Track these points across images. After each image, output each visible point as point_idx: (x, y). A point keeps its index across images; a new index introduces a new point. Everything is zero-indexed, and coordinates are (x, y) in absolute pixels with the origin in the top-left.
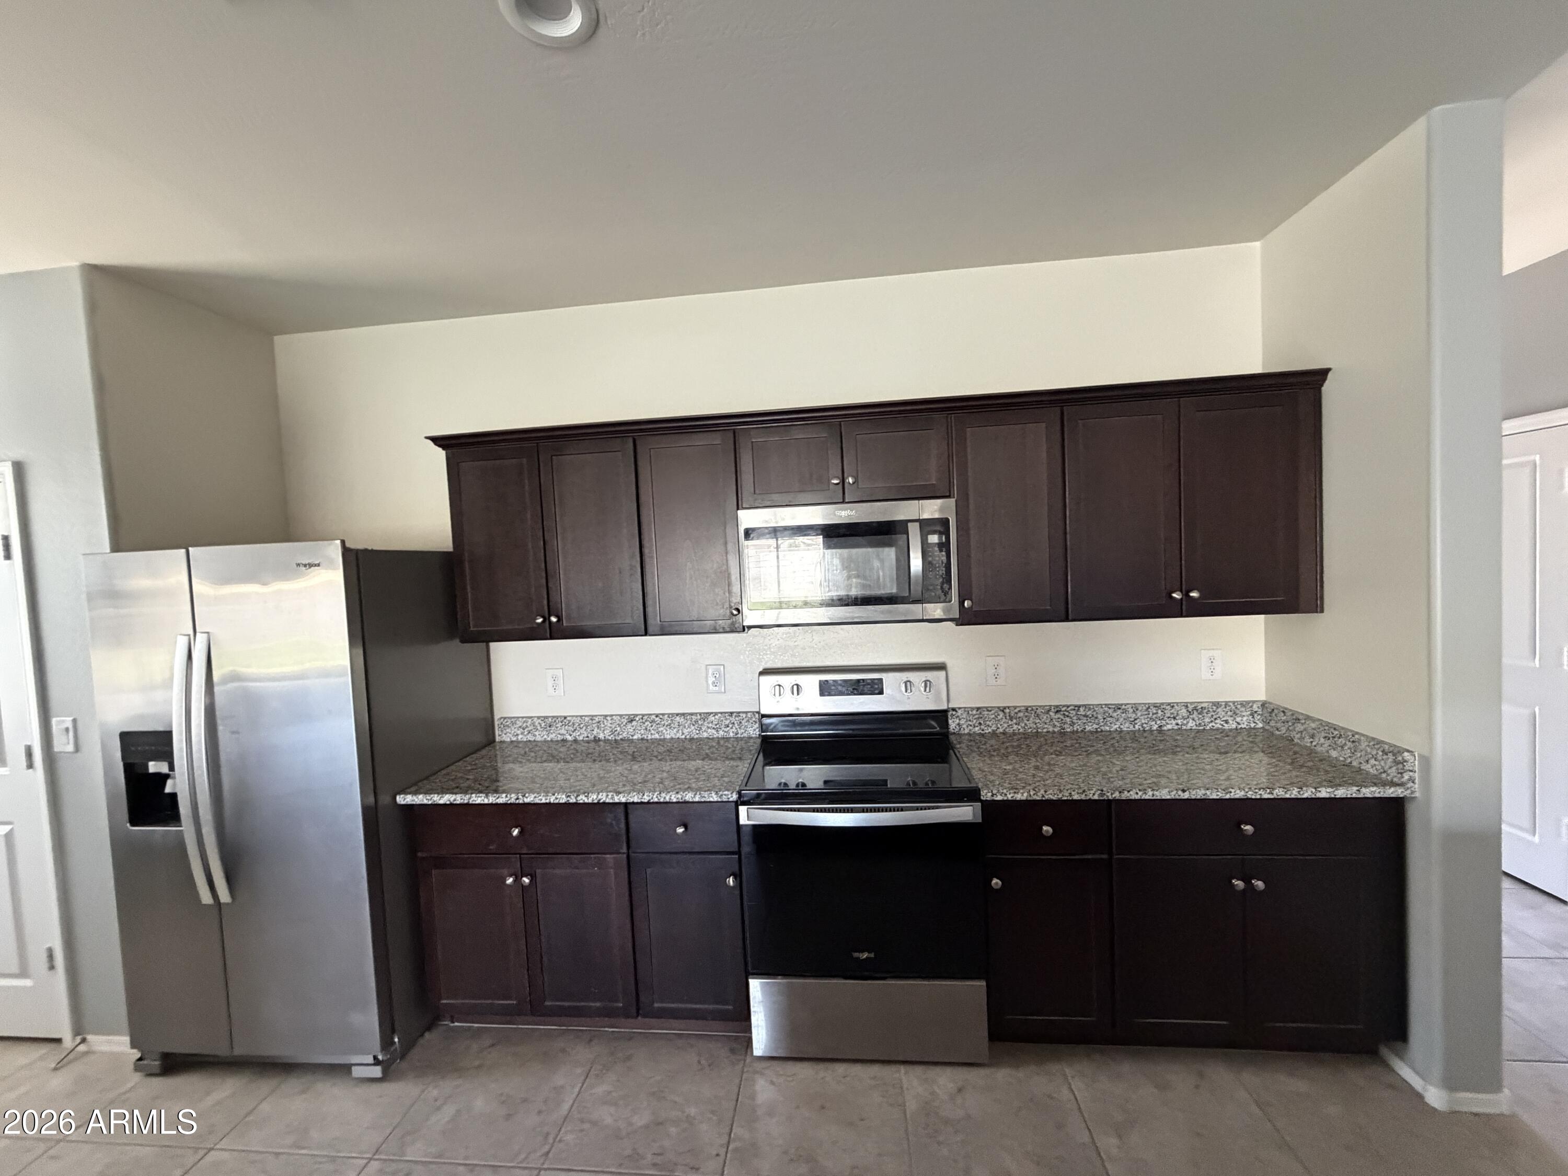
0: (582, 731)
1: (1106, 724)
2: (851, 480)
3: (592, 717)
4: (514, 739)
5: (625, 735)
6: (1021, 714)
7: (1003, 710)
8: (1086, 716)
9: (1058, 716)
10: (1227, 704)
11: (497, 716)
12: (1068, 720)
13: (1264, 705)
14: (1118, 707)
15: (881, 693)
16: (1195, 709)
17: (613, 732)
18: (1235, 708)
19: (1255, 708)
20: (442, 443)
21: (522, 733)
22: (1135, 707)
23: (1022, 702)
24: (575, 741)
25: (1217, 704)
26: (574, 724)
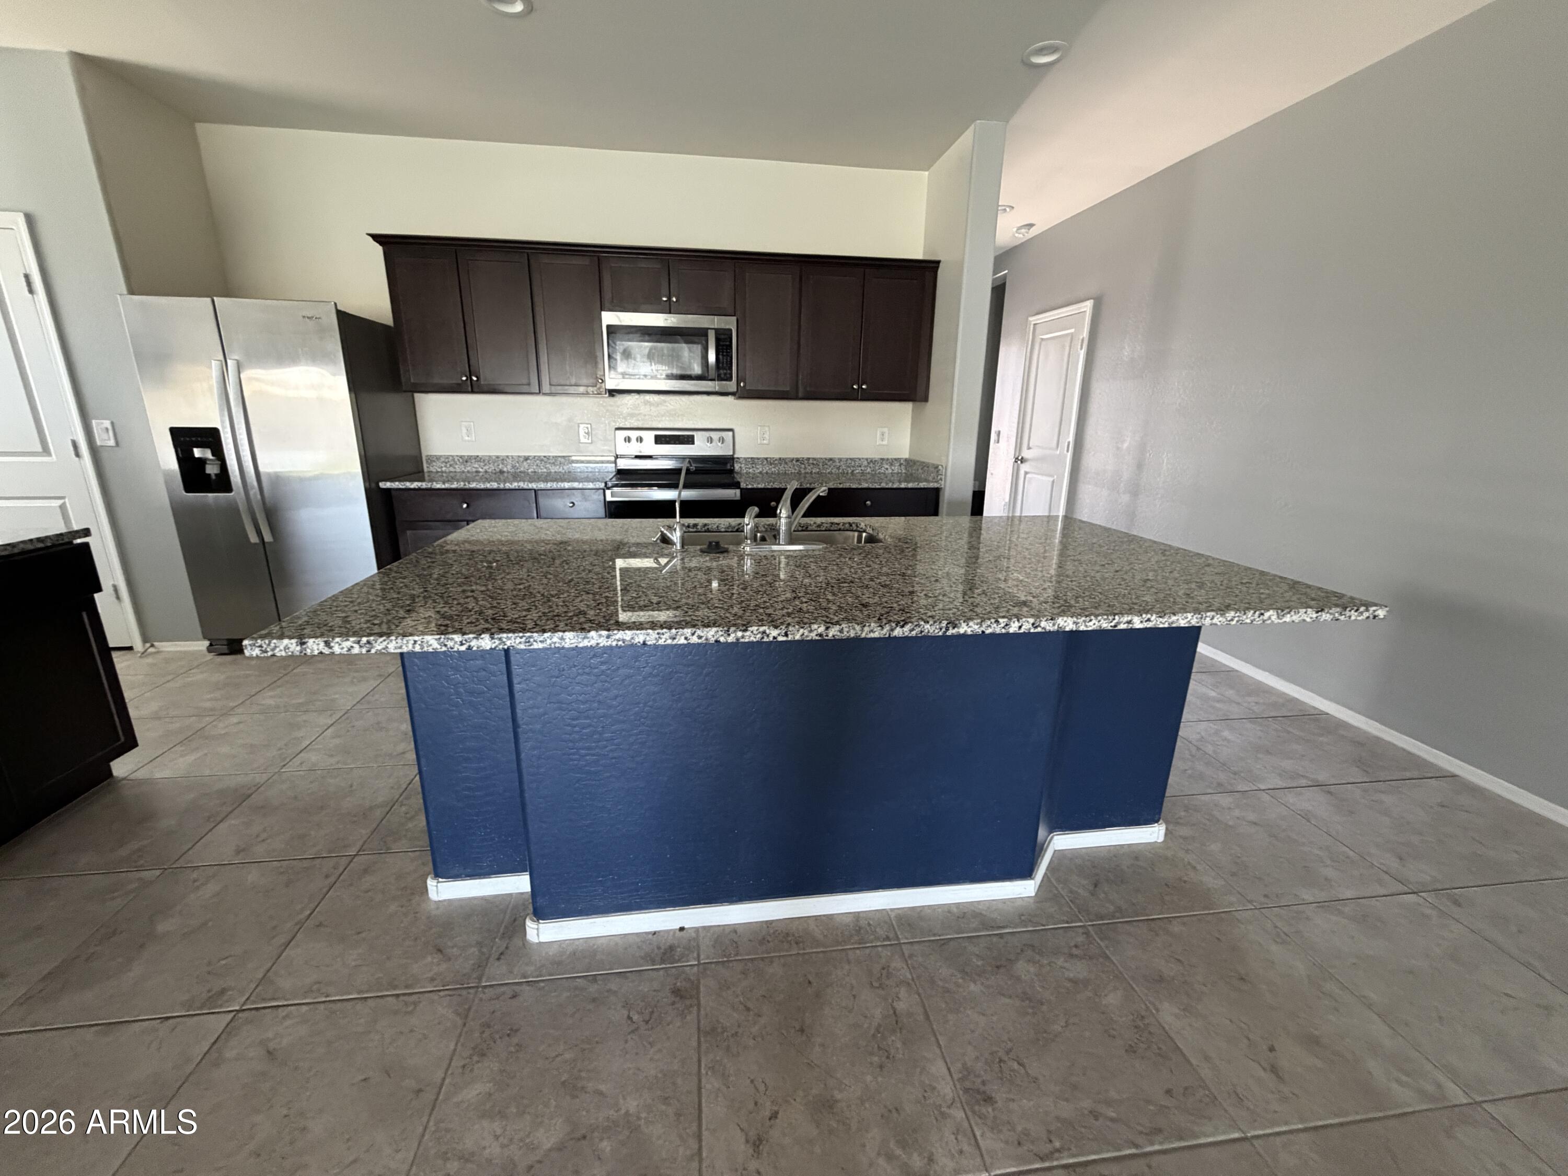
0: (491, 466)
1: (823, 469)
2: (674, 299)
3: (498, 457)
4: (439, 470)
5: (522, 469)
6: (776, 462)
7: (766, 459)
8: (813, 464)
9: (798, 463)
10: (888, 459)
11: (425, 453)
12: (803, 466)
13: (906, 460)
14: (831, 459)
15: (693, 443)
16: (871, 461)
17: (513, 467)
18: (892, 462)
19: (902, 462)
20: (379, 239)
21: (446, 466)
22: (840, 460)
23: (777, 456)
24: (486, 472)
25: (882, 459)
26: (484, 461)
